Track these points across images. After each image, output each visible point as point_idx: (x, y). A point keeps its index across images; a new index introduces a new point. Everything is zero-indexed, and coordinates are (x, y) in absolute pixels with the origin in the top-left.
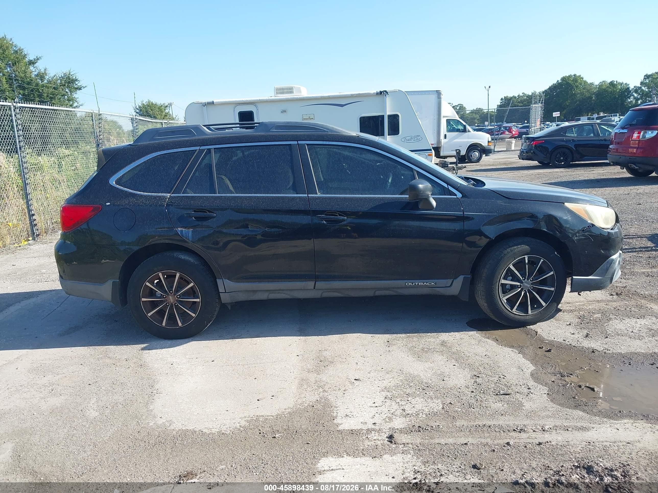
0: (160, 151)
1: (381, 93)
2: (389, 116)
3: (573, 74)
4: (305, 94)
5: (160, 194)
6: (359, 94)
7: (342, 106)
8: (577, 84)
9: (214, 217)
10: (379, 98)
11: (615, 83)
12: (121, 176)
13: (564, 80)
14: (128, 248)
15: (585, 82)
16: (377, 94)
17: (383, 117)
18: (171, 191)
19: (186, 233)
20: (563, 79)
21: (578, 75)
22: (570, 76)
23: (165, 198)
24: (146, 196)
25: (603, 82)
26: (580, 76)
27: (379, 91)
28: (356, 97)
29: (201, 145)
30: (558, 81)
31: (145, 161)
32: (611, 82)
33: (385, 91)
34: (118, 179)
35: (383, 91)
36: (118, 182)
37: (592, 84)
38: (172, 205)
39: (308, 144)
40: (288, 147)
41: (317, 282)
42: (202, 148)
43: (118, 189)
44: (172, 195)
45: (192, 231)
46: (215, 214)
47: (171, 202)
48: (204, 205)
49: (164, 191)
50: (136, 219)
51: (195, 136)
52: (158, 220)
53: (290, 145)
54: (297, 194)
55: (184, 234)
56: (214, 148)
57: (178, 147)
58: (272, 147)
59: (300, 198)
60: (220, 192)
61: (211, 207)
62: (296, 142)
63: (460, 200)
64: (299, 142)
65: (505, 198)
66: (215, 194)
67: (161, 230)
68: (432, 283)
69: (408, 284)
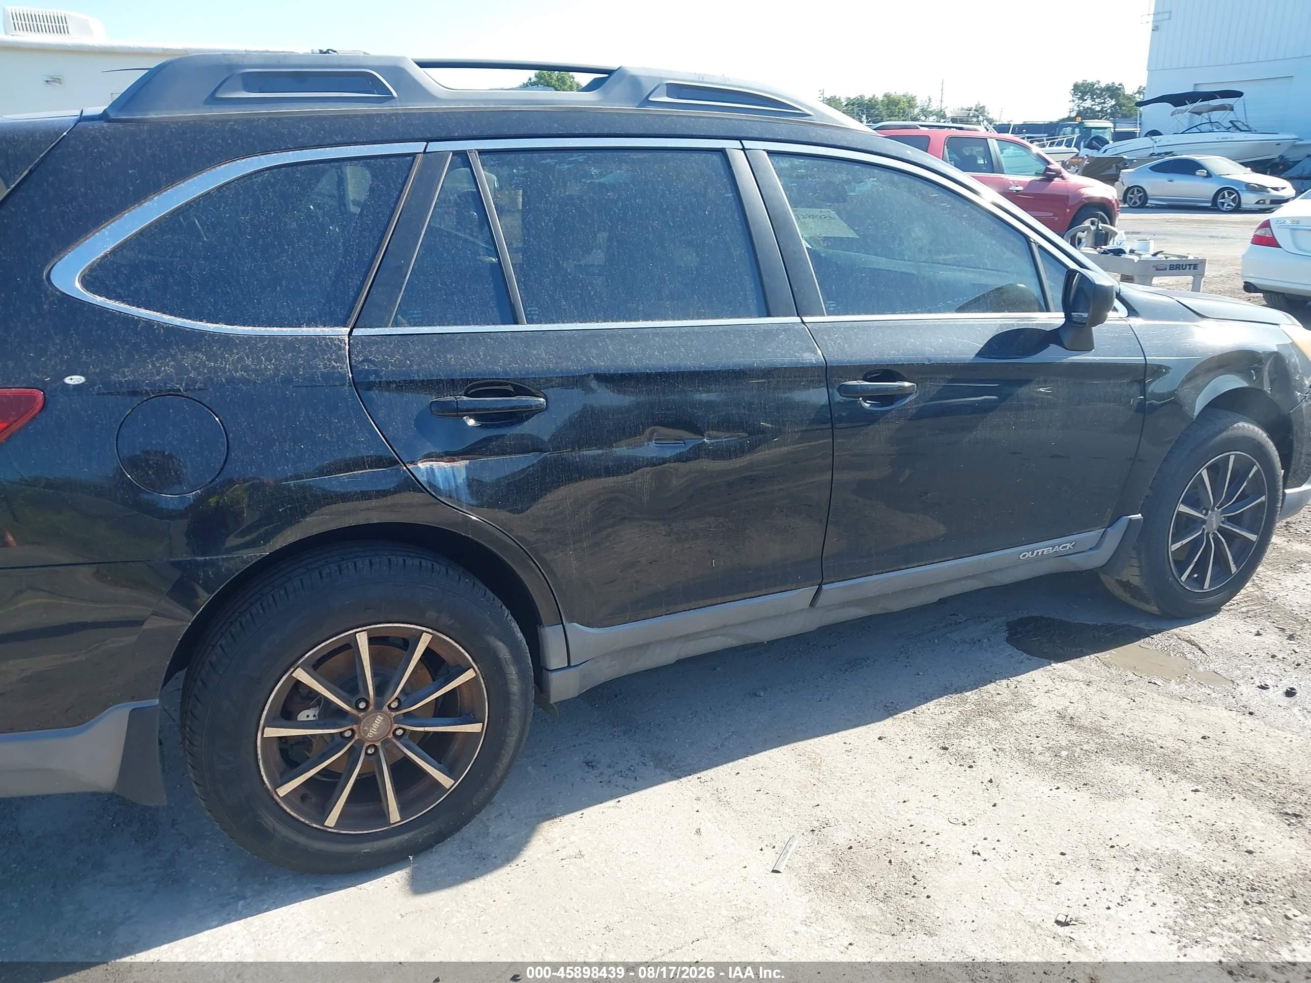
0: (265, 152)
5: (305, 331)
9: (538, 410)
12: (105, 256)
18: (348, 317)
19: (446, 479)
23: (330, 344)
24: (246, 340)
29: (429, 136)
31: (208, 193)
34: (92, 269)
36: (91, 281)
38: (376, 373)
39: (770, 153)
40: (716, 158)
41: (824, 587)
42: (434, 147)
43: (103, 310)
44: (357, 332)
45: (467, 467)
46: (542, 399)
47: (366, 360)
48: (498, 369)
49: (321, 318)
50: (230, 441)
51: (393, 98)
52: (331, 436)
53: (722, 151)
54: (769, 315)
55: (441, 482)
56: (481, 152)
57: (338, 139)
58: (668, 155)
59: (785, 328)
60: (535, 317)
61: (527, 373)
62: (737, 144)
63: (1129, 323)
64: (743, 141)
65: (1197, 317)
66: (516, 323)
67: (349, 477)
68: (1069, 545)
69: (1024, 556)
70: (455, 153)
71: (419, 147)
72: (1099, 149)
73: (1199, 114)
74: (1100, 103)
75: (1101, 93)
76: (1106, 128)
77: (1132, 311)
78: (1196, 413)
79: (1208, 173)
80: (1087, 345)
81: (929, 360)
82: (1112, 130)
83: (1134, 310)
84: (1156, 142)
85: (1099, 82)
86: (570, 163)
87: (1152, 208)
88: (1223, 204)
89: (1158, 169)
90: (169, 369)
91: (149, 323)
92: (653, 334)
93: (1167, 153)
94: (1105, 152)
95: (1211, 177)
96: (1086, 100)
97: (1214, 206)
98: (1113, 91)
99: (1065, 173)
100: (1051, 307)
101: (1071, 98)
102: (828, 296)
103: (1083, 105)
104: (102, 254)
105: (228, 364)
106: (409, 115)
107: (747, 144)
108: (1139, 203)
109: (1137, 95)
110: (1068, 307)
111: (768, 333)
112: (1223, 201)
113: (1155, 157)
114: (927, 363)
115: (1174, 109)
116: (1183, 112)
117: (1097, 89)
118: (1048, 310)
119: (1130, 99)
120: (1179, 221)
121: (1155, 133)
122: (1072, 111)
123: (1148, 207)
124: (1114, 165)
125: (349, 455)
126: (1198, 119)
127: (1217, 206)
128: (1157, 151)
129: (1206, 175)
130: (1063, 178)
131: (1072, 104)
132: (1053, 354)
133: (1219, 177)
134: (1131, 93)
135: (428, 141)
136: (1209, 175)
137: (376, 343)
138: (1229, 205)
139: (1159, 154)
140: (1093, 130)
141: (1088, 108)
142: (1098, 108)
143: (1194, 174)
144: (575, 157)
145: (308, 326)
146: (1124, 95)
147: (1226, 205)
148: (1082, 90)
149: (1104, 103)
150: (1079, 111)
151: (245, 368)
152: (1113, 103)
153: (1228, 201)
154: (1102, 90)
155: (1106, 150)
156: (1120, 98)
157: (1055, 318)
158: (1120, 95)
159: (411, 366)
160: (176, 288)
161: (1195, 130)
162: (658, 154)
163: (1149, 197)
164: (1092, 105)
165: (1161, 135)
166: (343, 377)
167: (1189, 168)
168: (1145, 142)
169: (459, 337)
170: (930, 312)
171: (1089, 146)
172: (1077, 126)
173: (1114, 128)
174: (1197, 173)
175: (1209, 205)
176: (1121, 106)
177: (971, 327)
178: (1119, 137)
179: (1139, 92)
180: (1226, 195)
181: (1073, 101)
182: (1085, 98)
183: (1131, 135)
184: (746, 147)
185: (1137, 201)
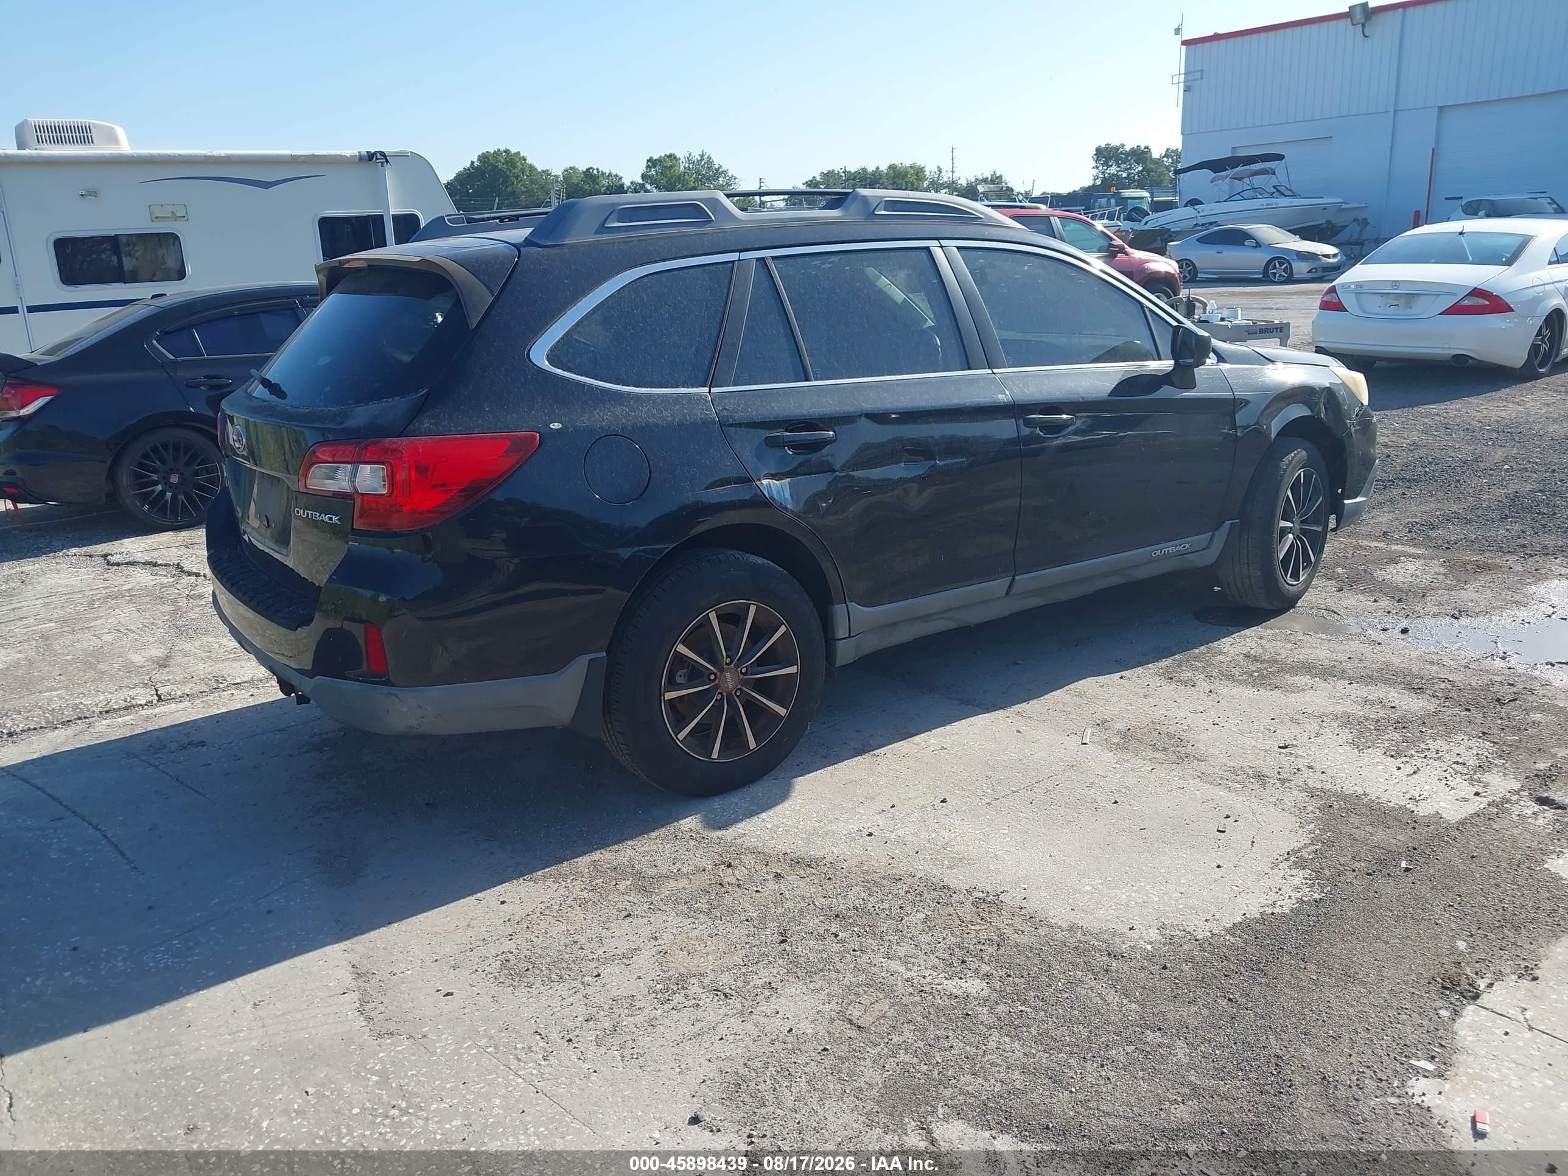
1: (371, 156)
2: (396, 218)
3: (502, 148)
4: (126, 147)
5: (683, 390)
6: (314, 156)
7: (266, 185)
8: (516, 171)
9: (831, 440)
10: (367, 168)
11: (595, 172)
12: (559, 341)
13: (485, 162)
14: (639, 551)
15: (532, 168)
16: (361, 158)
17: (380, 219)
18: (706, 380)
19: (779, 492)
20: (483, 158)
21: (513, 151)
22: (497, 153)
23: (699, 398)
25: (571, 168)
26: (518, 153)
27: (364, 151)
28: (304, 162)
29: (738, 248)
30: (473, 163)
31: (612, 295)
32: (588, 170)
33: (383, 154)
35: (375, 153)
36: (553, 359)
37: (546, 173)
38: (732, 417)
39: (958, 248)
40: (923, 254)
41: (1016, 578)
42: (745, 255)
43: (564, 378)
44: (713, 390)
45: (789, 483)
46: (831, 433)
47: (724, 409)
48: (805, 412)
49: (690, 381)
50: (651, 466)
51: (713, 221)
52: (710, 462)
53: (927, 249)
54: (970, 369)
55: (775, 493)
56: (774, 258)
57: (685, 253)
58: (892, 254)
59: (982, 377)
60: (819, 376)
61: (823, 415)
62: (936, 243)
63: (1220, 367)
64: (941, 241)
65: (1268, 362)
66: (807, 380)
67: (722, 490)
68: (1187, 546)
69: (1155, 554)
70: (757, 259)
71: (734, 256)
72: (1140, 221)
73: (1240, 179)
74: (1127, 169)
75: (1126, 158)
76: (1143, 198)
77: (1221, 359)
78: (1273, 436)
79: (1257, 242)
80: (1191, 384)
81: (1083, 398)
82: (1150, 199)
83: (1222, 358)
84: (1199, 212)
85: (1123, 146)
86: (830, 263)
87: (1203, 281)
88: (1275, 274)
89: (1204, 240)
90: (609, 416)
91: (591, 386)
92: (897, 384)
93: (1211, 223)
94: (1146, 224)
95: (1261, 246)
96: (1111, 166)
97: (1266, 277)
98: (1140, 155)
99: (1128, 249)
100: (1162, 357)
101: (1094, 164)
102: (1007, 353)
103: (1108, 171)
104: (557, 340)
105: (644, 415)
106: (724, 232)
107: (944, 242)
108: (1189, 277)
109: (1165, 159)
110: (1175, 355)
111: (972, 381)
112: (1274, 271)
113: (1200, 228)
114: (1081, 400)
115: (1214, 175)
116: (1223, 178)
117: (1121, 153)
118: (1160, 359)
119: (1158, 163)
120: (1233, 294)
121: (1194, 202)
122: (1096, 178)
123: (1199, 281)
124: (1159, 238)
125: (723, 476)
126: (1238, 186)
127: (1269, 277)
128: (1201, 221)
129: (1255, 245)
130: (1126, 254)
131: (1095, 172)
132: (1166, 392)
133: (1269, 246)
134: (1158, 157)
135: (740, 251)
136: (1258, 245)
137: (727, 397)
138: (1281, 275)
139: (1203, 225)
140: (1129, 200)
141: (1113, 175)
142: (1124, 175)
143: (1244, 245)
144: (833, 258)
145: (683, 387)
146: (1151, 159)
147: (1277, 275)
148: (1105, 155)
149: (1131, 168)
150: (1105, 177)
151: (654, 416)
152: (1140, 168)
153: (1280, 271)
154: (1127, 154)
155: (1147, 222)
156: (1148, 163)
157: (1166, 365)
158: (1147, 160)
159: (752, 412)
160: (602, 362)
161: (1238, 197)
162: (886, 254)
163: (1199, 270)
164: (1118, 172)
165: (1203, 204)
166: (714, 422)
167: (1238, 238)
168: (1189, 211)
169: (775, 391)
170: (1078, 363)
171: (1128, 218)
172: (1113, 196)
173: (1152, 197)
174: (1246, 243)
175: (1261, 276)
176: (1149, 171)
177: (1108, 373)
178: (1157, 207)
179: (1166, 156)
180: (1278, 265)
181: (1097, 167)
182: (1110, 164)
183: (1169, 206)
184: (943, 245)
185: (1187, 275)
